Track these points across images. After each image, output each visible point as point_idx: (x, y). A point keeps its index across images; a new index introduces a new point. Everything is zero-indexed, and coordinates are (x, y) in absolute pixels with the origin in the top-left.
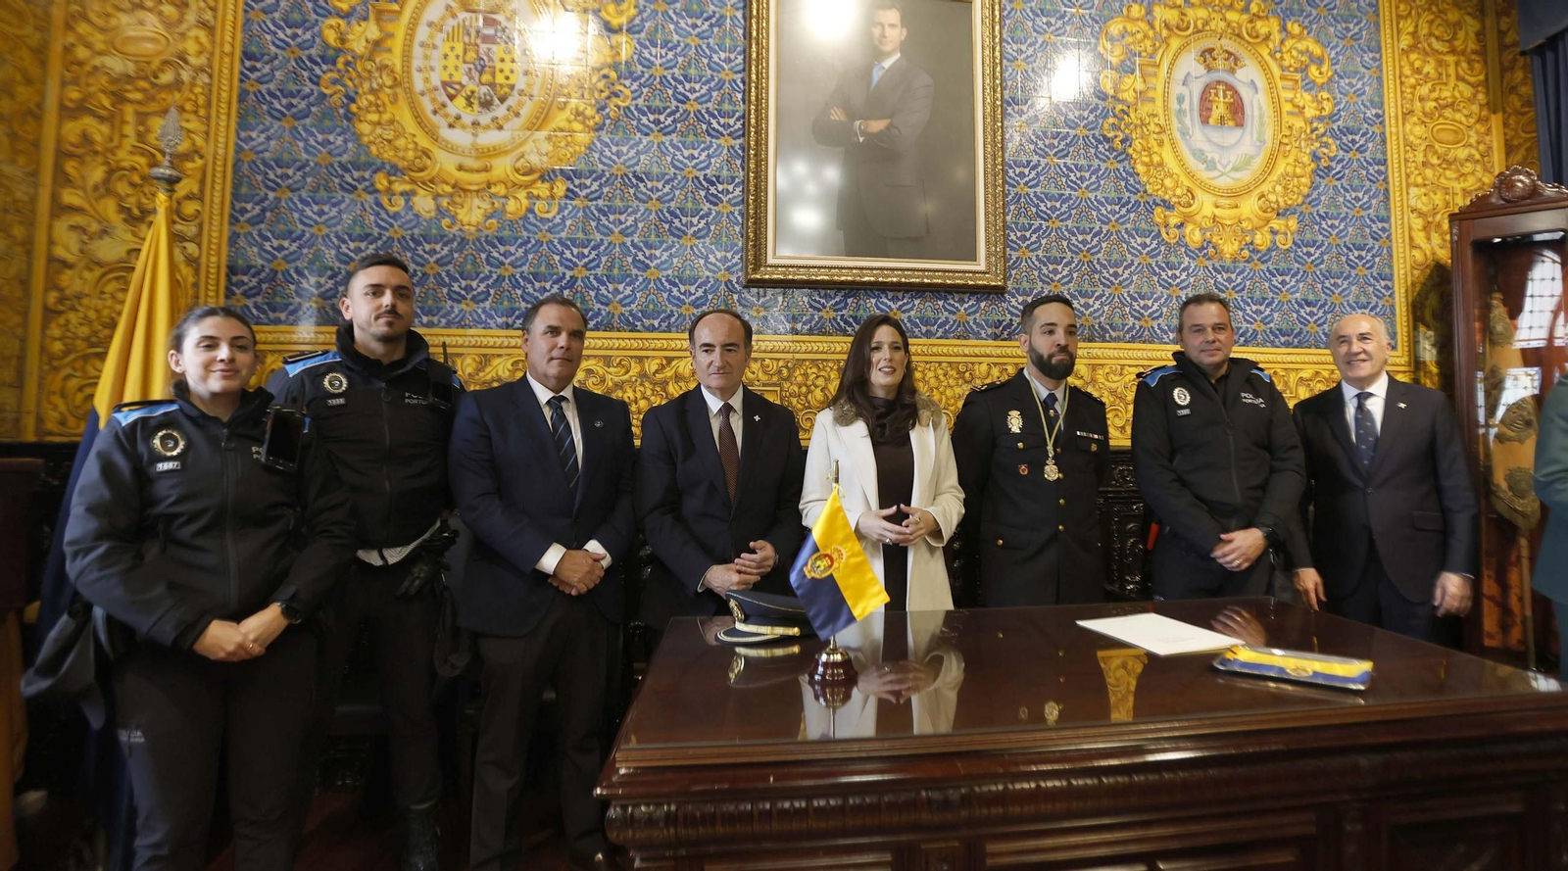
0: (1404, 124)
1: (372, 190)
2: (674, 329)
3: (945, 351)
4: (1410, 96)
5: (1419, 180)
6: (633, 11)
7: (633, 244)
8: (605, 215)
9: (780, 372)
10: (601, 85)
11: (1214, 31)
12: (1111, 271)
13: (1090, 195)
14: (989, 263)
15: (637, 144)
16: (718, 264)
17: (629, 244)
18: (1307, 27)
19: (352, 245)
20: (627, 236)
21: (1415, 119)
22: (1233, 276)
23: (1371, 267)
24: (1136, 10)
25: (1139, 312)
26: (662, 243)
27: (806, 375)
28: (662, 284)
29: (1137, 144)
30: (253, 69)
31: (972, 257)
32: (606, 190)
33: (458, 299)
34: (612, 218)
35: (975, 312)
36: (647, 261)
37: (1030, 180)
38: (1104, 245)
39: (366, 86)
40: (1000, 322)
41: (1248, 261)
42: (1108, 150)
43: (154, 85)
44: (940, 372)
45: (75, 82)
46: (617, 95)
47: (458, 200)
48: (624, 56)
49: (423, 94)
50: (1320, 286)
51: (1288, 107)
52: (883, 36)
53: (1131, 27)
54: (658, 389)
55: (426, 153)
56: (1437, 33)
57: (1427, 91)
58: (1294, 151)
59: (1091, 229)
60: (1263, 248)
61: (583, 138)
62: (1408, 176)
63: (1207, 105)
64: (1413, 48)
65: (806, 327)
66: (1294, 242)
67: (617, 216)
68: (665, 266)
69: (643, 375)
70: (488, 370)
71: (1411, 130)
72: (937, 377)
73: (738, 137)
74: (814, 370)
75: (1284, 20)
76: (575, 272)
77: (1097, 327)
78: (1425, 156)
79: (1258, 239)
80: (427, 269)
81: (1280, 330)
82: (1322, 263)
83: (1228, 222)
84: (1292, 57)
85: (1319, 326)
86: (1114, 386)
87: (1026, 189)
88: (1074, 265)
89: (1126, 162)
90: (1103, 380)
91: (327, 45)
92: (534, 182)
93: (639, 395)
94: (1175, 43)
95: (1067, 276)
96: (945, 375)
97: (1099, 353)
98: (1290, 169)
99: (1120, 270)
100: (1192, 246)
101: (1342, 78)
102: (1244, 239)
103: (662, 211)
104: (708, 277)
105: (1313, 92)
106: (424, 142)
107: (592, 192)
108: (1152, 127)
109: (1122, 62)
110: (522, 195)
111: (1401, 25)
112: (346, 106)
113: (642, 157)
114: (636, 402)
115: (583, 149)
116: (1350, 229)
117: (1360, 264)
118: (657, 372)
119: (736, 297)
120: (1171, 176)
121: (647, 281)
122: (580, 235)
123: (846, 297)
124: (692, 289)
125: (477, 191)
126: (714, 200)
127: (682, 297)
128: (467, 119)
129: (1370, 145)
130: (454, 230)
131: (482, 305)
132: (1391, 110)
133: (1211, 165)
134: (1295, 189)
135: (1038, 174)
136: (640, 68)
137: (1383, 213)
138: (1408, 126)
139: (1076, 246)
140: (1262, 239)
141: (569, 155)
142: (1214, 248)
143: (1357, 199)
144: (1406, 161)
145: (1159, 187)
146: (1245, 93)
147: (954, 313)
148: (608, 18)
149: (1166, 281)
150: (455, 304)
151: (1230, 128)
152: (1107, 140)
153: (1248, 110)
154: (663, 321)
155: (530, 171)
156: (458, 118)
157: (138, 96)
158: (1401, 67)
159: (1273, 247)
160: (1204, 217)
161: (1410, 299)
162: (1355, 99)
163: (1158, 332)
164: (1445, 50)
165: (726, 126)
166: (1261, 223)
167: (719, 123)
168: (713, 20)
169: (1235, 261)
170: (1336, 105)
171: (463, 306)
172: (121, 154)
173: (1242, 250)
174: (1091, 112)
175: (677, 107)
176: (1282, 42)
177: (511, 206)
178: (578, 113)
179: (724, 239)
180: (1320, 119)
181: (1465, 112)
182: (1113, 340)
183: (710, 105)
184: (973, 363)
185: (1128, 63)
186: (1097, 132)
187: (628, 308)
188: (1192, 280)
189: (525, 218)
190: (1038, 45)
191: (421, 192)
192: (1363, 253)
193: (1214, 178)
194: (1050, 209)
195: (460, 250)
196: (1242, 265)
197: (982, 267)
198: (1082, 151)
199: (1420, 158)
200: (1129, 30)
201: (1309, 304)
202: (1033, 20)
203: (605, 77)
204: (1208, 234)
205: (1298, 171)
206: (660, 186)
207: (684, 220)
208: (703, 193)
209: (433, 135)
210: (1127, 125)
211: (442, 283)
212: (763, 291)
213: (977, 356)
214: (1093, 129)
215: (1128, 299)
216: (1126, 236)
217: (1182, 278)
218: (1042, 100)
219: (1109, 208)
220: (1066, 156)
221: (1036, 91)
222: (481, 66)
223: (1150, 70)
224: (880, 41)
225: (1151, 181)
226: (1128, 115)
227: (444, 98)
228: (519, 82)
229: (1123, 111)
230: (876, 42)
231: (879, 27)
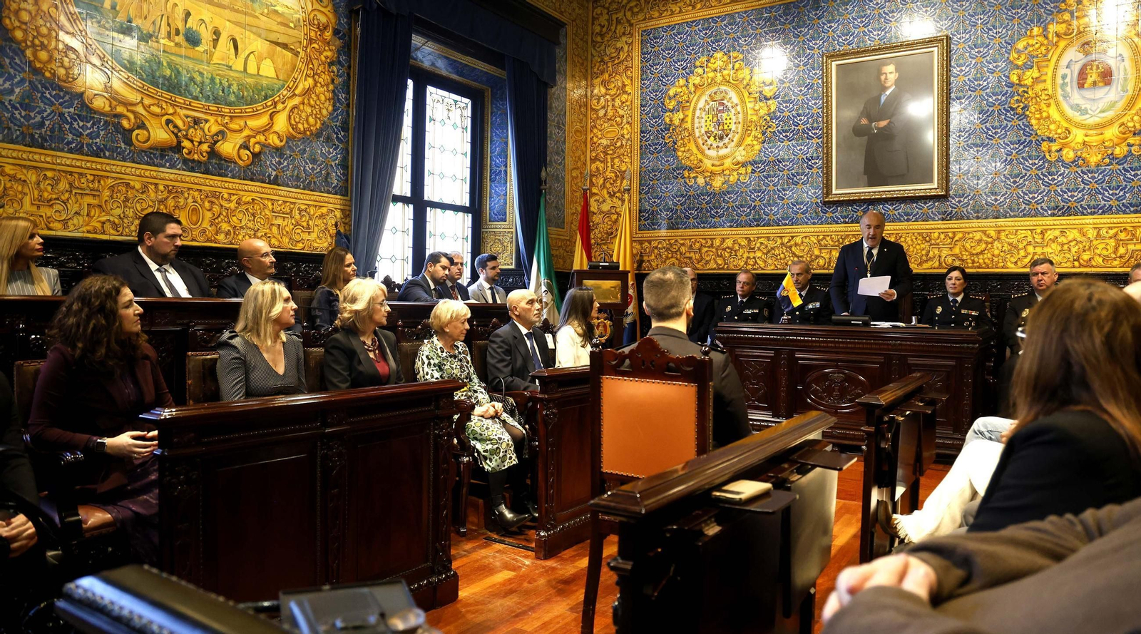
1: (683, 177)
3: (916, 227)
6: (776, 89)
7: (778, 190)
8: (767, 178)
9: (839, 240)
10: (764, 124)
11: (1092, 31)
13: (1000, 141)
14: (938, 184)
15: (779, 147)
16: (812, 195)
17: (776, 190)
19: (677, 199)
20: (775, 186)
22: (1096, 175)
24: (1036, 31)
25: (1029, 201)
26: (789, 188)
28: (790, 206)
29: (1032, 109)
30: (644, 137)
31: (931, 181)
32: (767, 168)
33: (714, 217)
34: (769, 179)
35: (932, 208)
36: (783, 196)
38: (1008, 167)
39: (680, 137)
40: (946, 212)
41: (1108, 165)
42: (1013, 115)
43: (615, 148)
45: (594, 150)
46: (770, 127)
47: (712, 178)
48: (772, 110)
49: (699, 137)
52: (886, 79)
53: (1031, 42)
54: (787, 250)
59: (1000, 159)
60: (1121, 156)
61: (757, 147)
63: (1084, 76)
65: (850, 220)
67: (771, 178)
68: (791, 198)
69: (782, 244)
72: (912, 240)
73: (820, 138)
76: (756, 203)
77: (1001, 211)
79: (1117, 151)
80: (702, 206)
81: (1131, 204)
83: (1094, 144)
86: (1011, 241)
88: (988, 179)
89: (1025, 120)
91: (666, 124)
92: (740, 168)
93: (781, 252)
94: (1062, 44)
95: (985, 185)
96: (916, 239)
97: (1002, 224)
99: (1017, 180)
100: (1067, 161)
102: (1106, 152)
103: (789, 175)
104: (808, 201)
106: (700, 156)
107: (761, 170)
108: (1043, 97)
109: (1025, 64)
110: (735, 173)
112: (673, 146)
113: (781, 152)
114: (779, 255)
115: (758, 152)
118: (787, 242)
119: (820, 209)
120: (1055, 123)
121: (783, 205)
122: (757, 188)
123: (868, 205)
124: (801, 207)
126: (810, 167)
127: (797, 211)
128: (715, 145)
133: (1084, 112)
135: (970, 134)
136: (779, 113)
139: (991, 169)
140: (1120, 151)
141: (752, 155)
142: (1083, 160)
145: (1046, 130)
146: (1114, 63)
147: (921, 209)
148: (766, 94)
149: (1048, 183)
151: (1101, 87)
152: (1012, 109)
153: (1115, 73)
154: (790, 221)
155: (738, 164)
156: (711, 145)
157: (611, 152)
160: (1077, 143)
163: (1041, 211)
165: (815, 134)
166: (1120, 141)
167: (812, 133)
168: (809, 87)
169: (1098, 166)
172: (607, 173)
173: (1104, 159)
174: (1003, 96)
175: (795, 129)
177: (732, 178)
178: (755, 137)
179: (815, 184)
182: (1011, 217)
183: (808, 125)
185: (1029, 63)
186: (1006, 106)
187: (776, 217)
188: (1065, 180)
189: (737, 183)
190: (972, 65)
191: (700, 176)
193: (1085, 120)
194: (976, 151)
195: (714, 198)
196: (1103, 168)
197: (936, 186)
198: (996, 118)
200: (1030, 44)
202: (970, 52)
203: (765, 120)
204: (1079, 153)
206: (788, 164)
207: (798, 177)
208: (806, 165)
209: (703, 153)
210: (1026, 99)
211: (708, 211)
212: (831, 206)
213: (933, 229)
214: (1004, 105)
215: (1022, 194)
216: (1022, 161)
217: (1059, 179)
218: (973, 94)
219: (1012, 146)
220: (987, 122)
221: (970, 90)
222: (719, 123)
223: (1044, 64)
224: (885, 82)
225: (1041, 127)
226: (1027, 93)
227: (706, 138)
228: (733, 127)
229: (1024, 91)
230: (883, 83)
231: (884, 75)
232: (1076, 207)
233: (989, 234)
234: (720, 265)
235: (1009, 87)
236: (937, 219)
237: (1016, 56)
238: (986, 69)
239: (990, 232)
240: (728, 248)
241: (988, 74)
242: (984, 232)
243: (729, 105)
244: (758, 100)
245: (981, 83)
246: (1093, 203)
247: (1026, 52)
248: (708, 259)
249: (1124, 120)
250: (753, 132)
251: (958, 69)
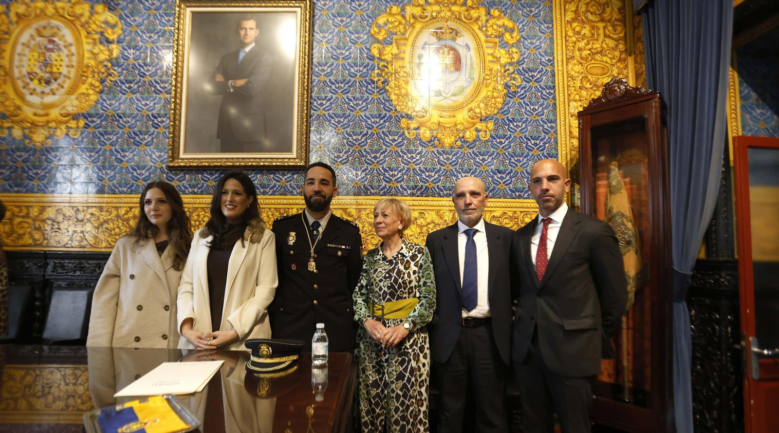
0: (567, 65)
2: (133, 193)
3: (273, 202)
4: (572, 48)
5: (577, 97)
6: (120, 32)
7: (116, 150)
8: (102, 135)
10: (103, 70)
11: (443, 18)
12: (373, 155)
13: (361, 113)
14: (297, 153)
15: (120, 99)
16: (157, 159)
17: (114, 150)
18: (503, 12)
20: (113, 146)
21: (575, 61)
22: (450, 157)
23: (543, 150)
24: (395, 10)
25: (389, 178)
26: (129, 149)
27: (198, 216)
28: (129, 169)
29: (392, 84)
31: (290, 150)
32: (104, 123)
33: (31, 179)
34: (106, 137)
35: (291, 181)
36: (122, 158)
37: (326, 107)
38: (369, 141)
41: (460, 148)
42: (374, 88)
44: (270, 213)
46: (111, 75)
47: (33, 130)
48: (115, 55)
49: (18, 78)
50: (507, 162)
51: (490, 58)
52: (246, 34)
53: (391, 19)
54: (125, 223)
55: (19, 108)
56: (591, 10)
57: (583, 44)
58: (493, 84)
59: (361, 133)
60: (471, 140)
61: (94, 97)
62: (569, 95)
64: (574, 20)
65: (199, 190)
66: (491, 136)
67: (109, 136)
68: (130, 161)
69: (118, 216)
70: (45, 213)
71: (572, 68)
72: (268, 216)
74: (203, 213)
75: (489, 8)
77: (362, 187)
78: (582, 83)
79: (468, 135)
80: (18, 165)
82: (510, 148)
83: (448, 126)
84: (494, 29)
85: (506, 185)
87: (324, 112)
88: (350, 153)
89: (385, 94)
90: (365, 218)
92: (69, 120)
93: (115, 226)
94: (418, 26)
95: (346, 159)
96: (272, 215)
97: (363, 202)
98: (490, 94)
99: (378, 155)
100: (424, 140)
101: (526, 39)
102: (458, 135)
103: (130, 133)
104: (151, 166)
105: (507, 49)
106: (18, 102)
107: (97, 125)
108: (402, 74)
109: (385, 39)
110: (63, 127)
111: (567, 7)
113: (122, 106)
114: (114, 230)
115: (93, 103)
116: (529, 128)
117: (535, 148)
118: (125, 214)
119: (165, 175)
120: (412, 101)
121: (122, 168)
122: (91, 146)
124: (143, 172)
125: (42, 126)
126: (156, 126)
127: (138, 176)
128: (39, 90)
129: (544, 78)
130: (31, 145)
131: (43, 182)
132: (559, 56)
133: (438, 94)
134: (493, 105)
135: (331, 104)
136: (122, 60)
137: (551, 117)
138: (570, 66)
139: (352, 142)
140: (470, 135)
141: (86, 106)
142: (438, 140)
143: (534, 110)
144: (568, 86)
145: (404, 107)
146: (462, 52)
147: (279, 181)
148: (109, 37)
149: (407, 161)
150: (30, 182)
151: (451, 72)
152: (373, 82)
153: (463, 61)
154: (129, 188)
155: (67, 115)
156: (34, 90)
158: (566, 32)
159: (478, 138)
160: (432, 123)
161: (569, 169)
162: (534, 51)
163: (401, 189)
164: (597, 20)
165: (164, 88)
166: (469, 125)
167: (160, 87)
168: (160, 34)
169: (452, 147)
170: (521, 55)
171: (34, 183)
173: (456, 141)
174: (364, 67)
175: (140, 80)
176: (487, 21)
178: (92, 85)
179: (160, 146)
180: (511, 64)
181: (610, 56)
182: (372, 194)
183: (156, 77)
184: (288, 209)
185: (389, 39)
186: (367, 79)
187: (112, 182)
188: (423, 159)
189: (64, 138)
190: (335, 33)
191: (16, 127)
192: (538, 142)
193: (440, 101)
194: (337, 122)
195: (33, 155)
196: (456, 150)
197: (294, 156)
198: (358, 89)
199: (578, 84)
200: (390, 20)
201: (500, 172)
202: (333, 20)
203: (106, 66)
204: (435, 133)
205: (495, 94)
206: (130, 120)
207: (141, 137)
208: (151, 123)
209: (22, 97)
210: (386, 74)
211: (24, 172)
212: (178, 172)
213: (291, 204)
214: (365, 77)
215: (382, 171)
216: (383, 136)
217: (417, 158)
218: (336, 63)
219: (373, 120)
220: (349, 92)
221: (332, 58)
222: (46, 64)
223: (402, 42)
224: (244, 38)
225: (400, 104)
226: (387, 68)
227: (28, 80)
228: (64, 70)
229: (384, 66)
230: (242, 38)
231: (244, 30)
232: (434, 188)
233: (350, 212)
234: (38, 240)
235: (370, 59)
236: (295, 193)
237: (376, 30)
238: (348, 39)
239: (351, 210)
240: (49, 219)
241: (350, 44)
242: (345, 210)
243: (61, 43)
244: (97, 42)
245: (343, 52)
246: (448, 185)
247: (386, 28)
248: (21, 232)
249: (473, 105)
250: (90, 80)
251: (321, 35)
